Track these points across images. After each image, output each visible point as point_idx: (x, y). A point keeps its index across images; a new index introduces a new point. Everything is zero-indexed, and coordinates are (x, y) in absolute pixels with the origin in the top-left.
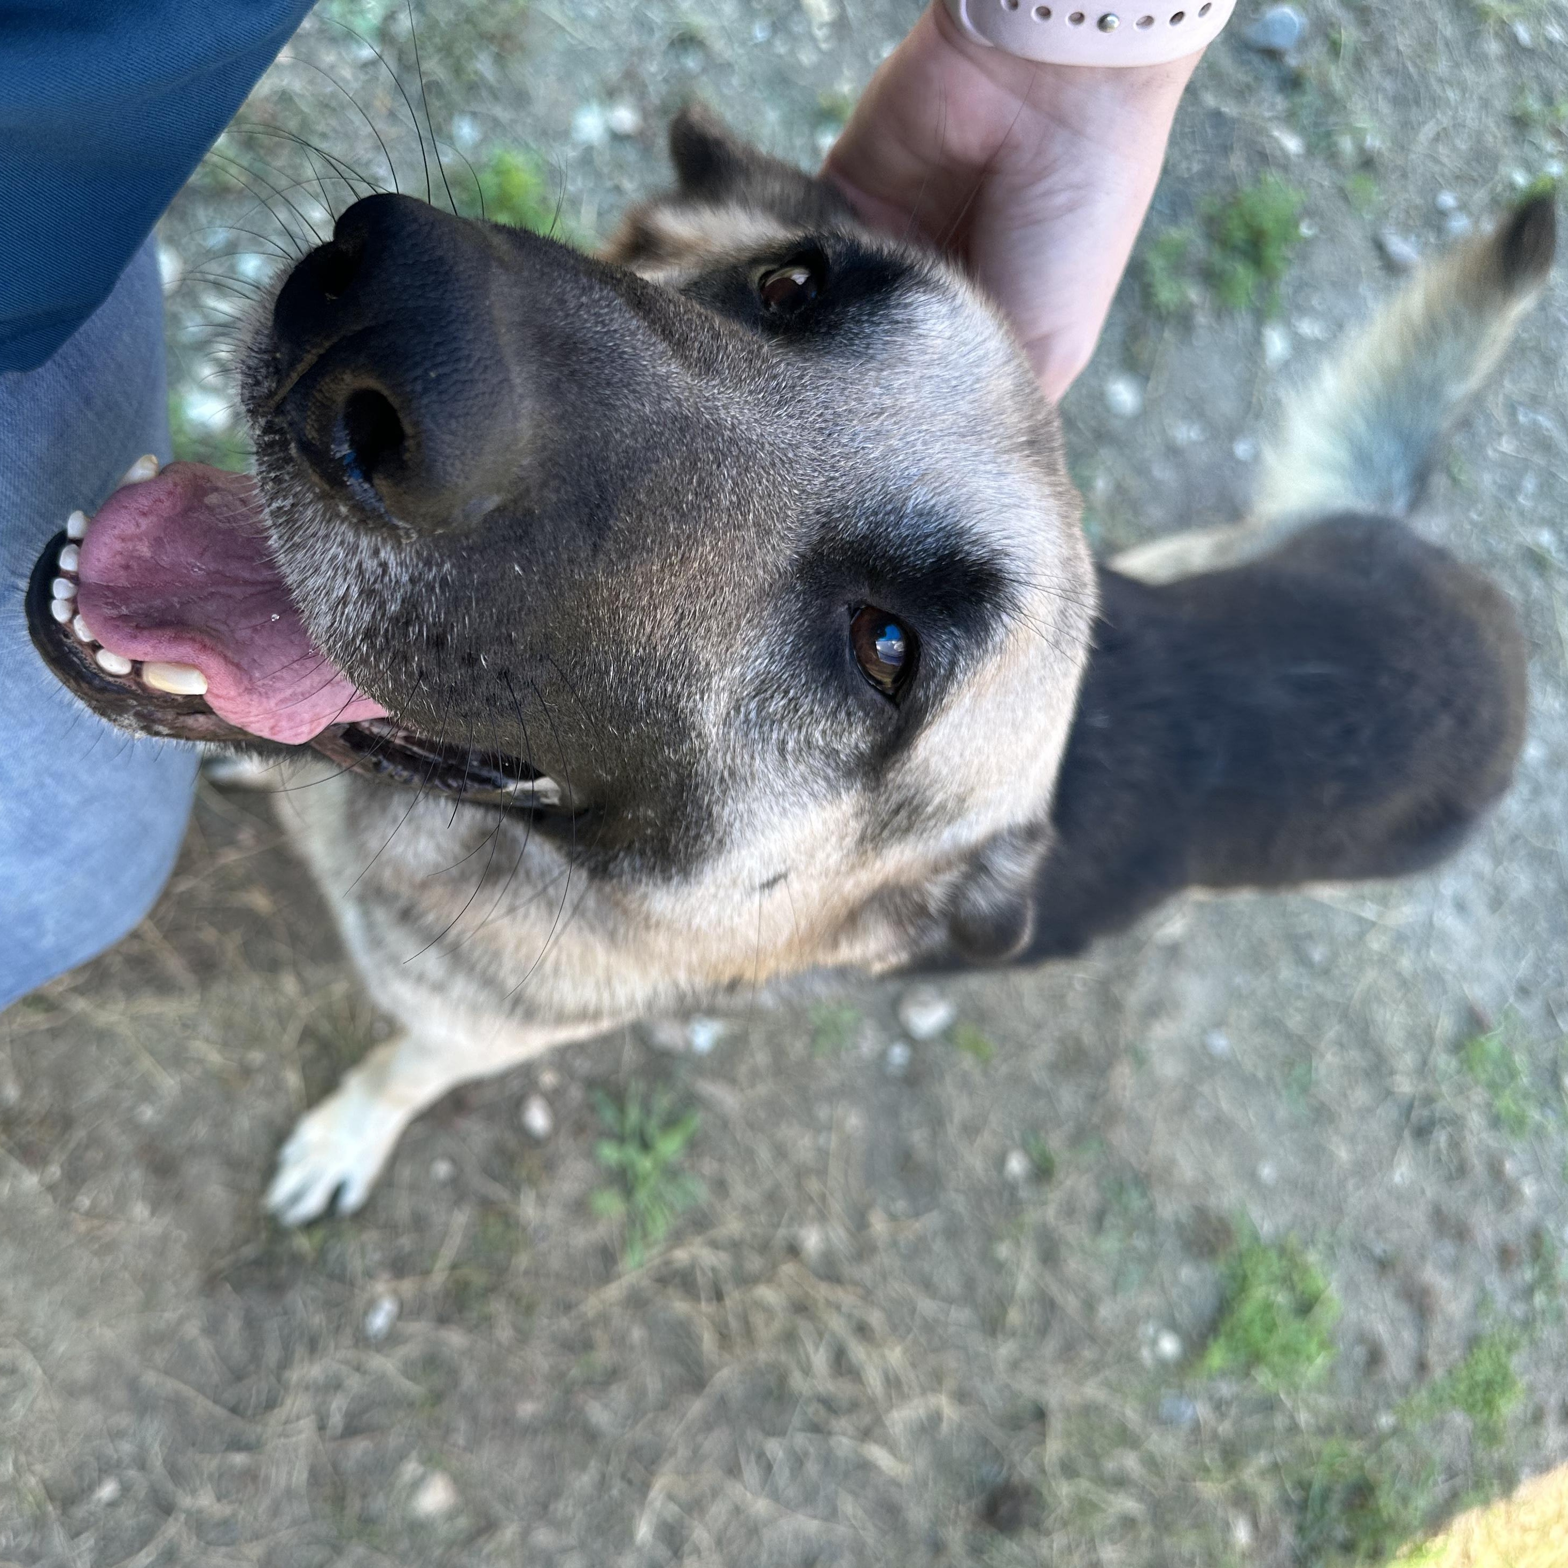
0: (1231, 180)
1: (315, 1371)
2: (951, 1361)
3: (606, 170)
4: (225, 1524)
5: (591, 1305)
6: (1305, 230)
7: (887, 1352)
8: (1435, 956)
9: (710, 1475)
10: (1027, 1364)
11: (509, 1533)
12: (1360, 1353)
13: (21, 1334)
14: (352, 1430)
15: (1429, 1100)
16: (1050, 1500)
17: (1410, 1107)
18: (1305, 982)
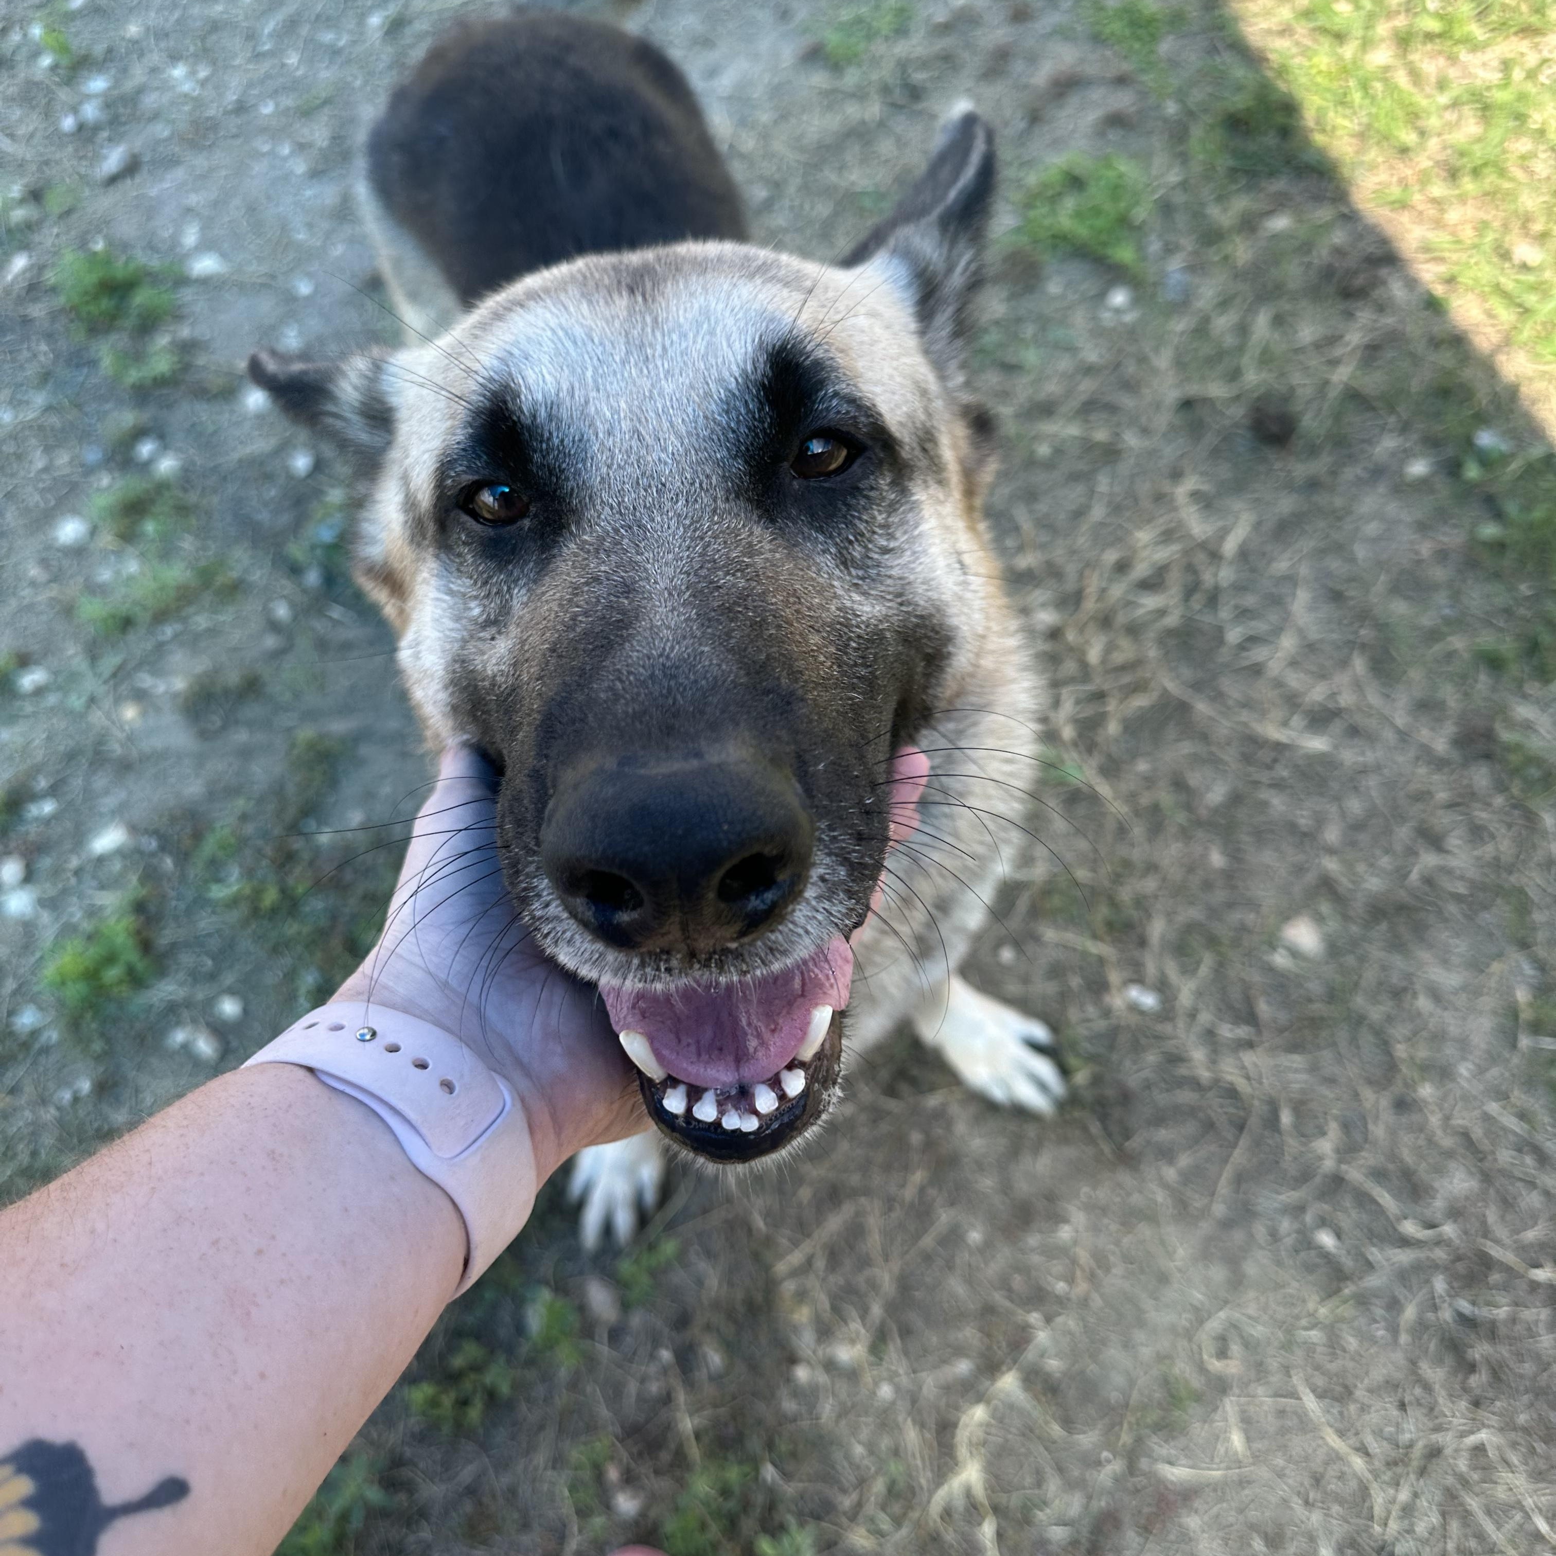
0: (54, 316)
1: (1198, 1055)
2: (1144, 488)
3: (60, 886)
4: (1346, 1126)
5: (1118, 808)
6: (99, 246)
7: (1140, 544)
8: (758, 93)
9: (1263, 691)
10: (1143, 420)
11: (1331, 865)
12: (1114, 135)
13: (1189, 1334)
14: (1250, 1018)
15: (885, 90)
16: (1263, 390)
17: (894, 105)
18: (786, 203)
